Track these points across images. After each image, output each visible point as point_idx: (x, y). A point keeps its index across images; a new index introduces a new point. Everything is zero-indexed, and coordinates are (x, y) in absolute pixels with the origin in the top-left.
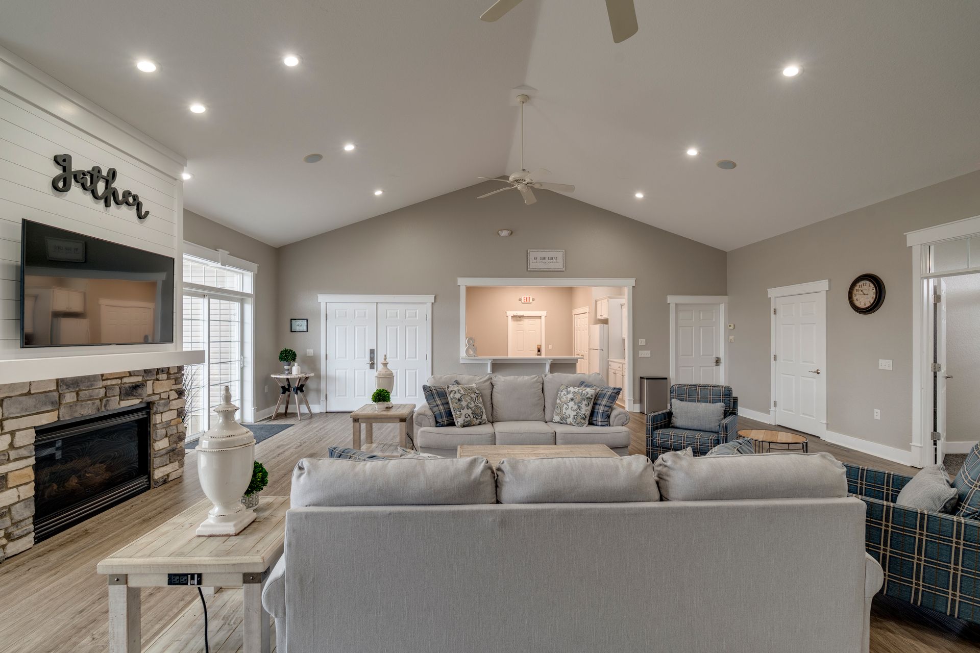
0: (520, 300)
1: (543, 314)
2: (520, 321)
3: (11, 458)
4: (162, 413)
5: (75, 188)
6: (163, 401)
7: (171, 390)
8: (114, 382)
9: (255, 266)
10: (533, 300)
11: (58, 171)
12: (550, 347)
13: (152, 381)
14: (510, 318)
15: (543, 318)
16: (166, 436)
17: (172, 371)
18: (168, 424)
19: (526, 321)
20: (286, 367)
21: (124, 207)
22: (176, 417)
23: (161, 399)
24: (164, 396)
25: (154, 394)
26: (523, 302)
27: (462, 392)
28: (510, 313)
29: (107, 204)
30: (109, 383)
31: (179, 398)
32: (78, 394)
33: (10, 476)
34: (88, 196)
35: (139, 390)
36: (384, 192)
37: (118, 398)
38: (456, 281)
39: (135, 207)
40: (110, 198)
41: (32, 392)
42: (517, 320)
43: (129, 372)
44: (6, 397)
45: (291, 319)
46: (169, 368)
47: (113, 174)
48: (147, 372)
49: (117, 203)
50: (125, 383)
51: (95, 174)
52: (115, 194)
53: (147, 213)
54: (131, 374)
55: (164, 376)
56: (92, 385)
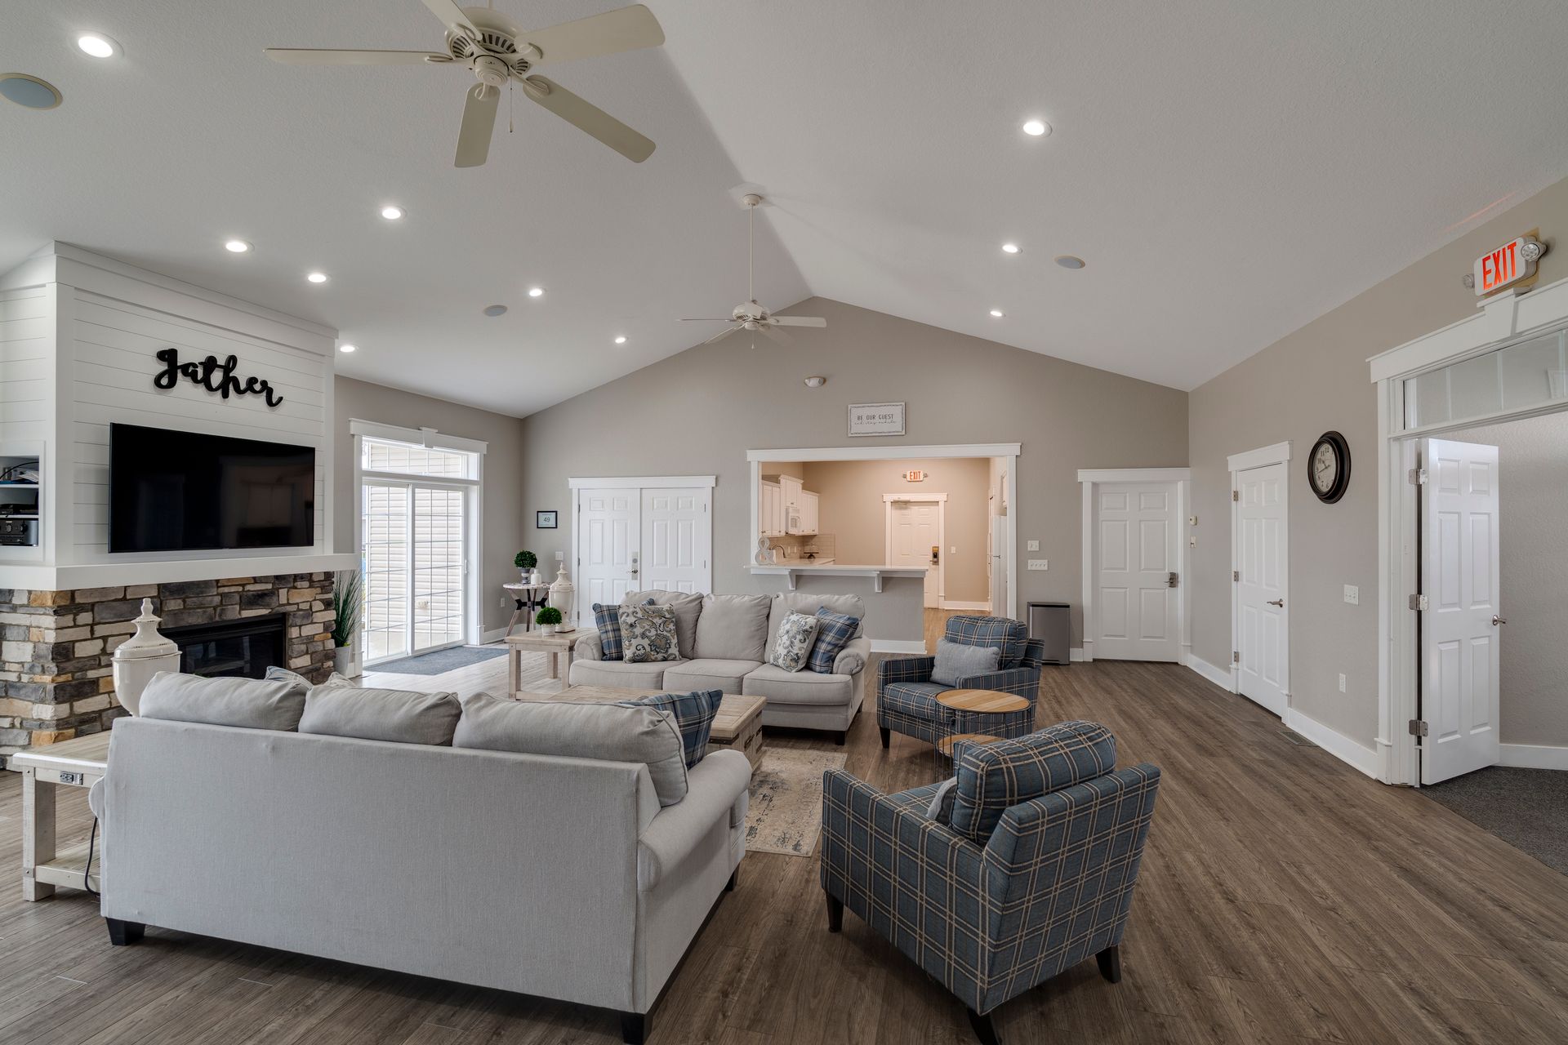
0: (905, 477)
1: (941, 497)
2: (906, 508)
3: (103, 664)
4: (300, 626)
5: (183, 382)
6: (301, 613)
7: (315, 600)
8: (233, 589)
9: (483, 445)
10: (926, 476)
11: (163, 367)
12: (953, 550)
13: (286, 589)
14: (888, 505)
15: (941, 504)
16: (307, 653)
17: (315, 578)
18: (310, 639)
19: (915, 509)
20: (524, 575)
21: (249, 396)
22: (322, 631)
23: (299, 610)
24: (305, 606)
25: (289, 604)
26: (909, 479)
27: (640, 615)
28: (889, 498)
29: (225, 395)
30: (226, 590)
31: (325, 610)
32: (184, 602)
33: (101, 681)
34: (201, 388)
35: (267, 599)
36: (627, 338)
37: (238, 607)
38: (745, 456)
39: (264, 394)
40: (229, 385)
41: (128, 597)
42: (901, 508)
43: (254, 578)
44: (98, 602)
45: (538, 512)
46: (311, 574)
47: (232, 360)
48: (277, 578)
49: (238, 391)
50: (249, 591)
51: (210, 364)
52: (235, 381)
53: (281, 399)
54: (256, 580)
55: (306, 584)
56: (202, 593)
